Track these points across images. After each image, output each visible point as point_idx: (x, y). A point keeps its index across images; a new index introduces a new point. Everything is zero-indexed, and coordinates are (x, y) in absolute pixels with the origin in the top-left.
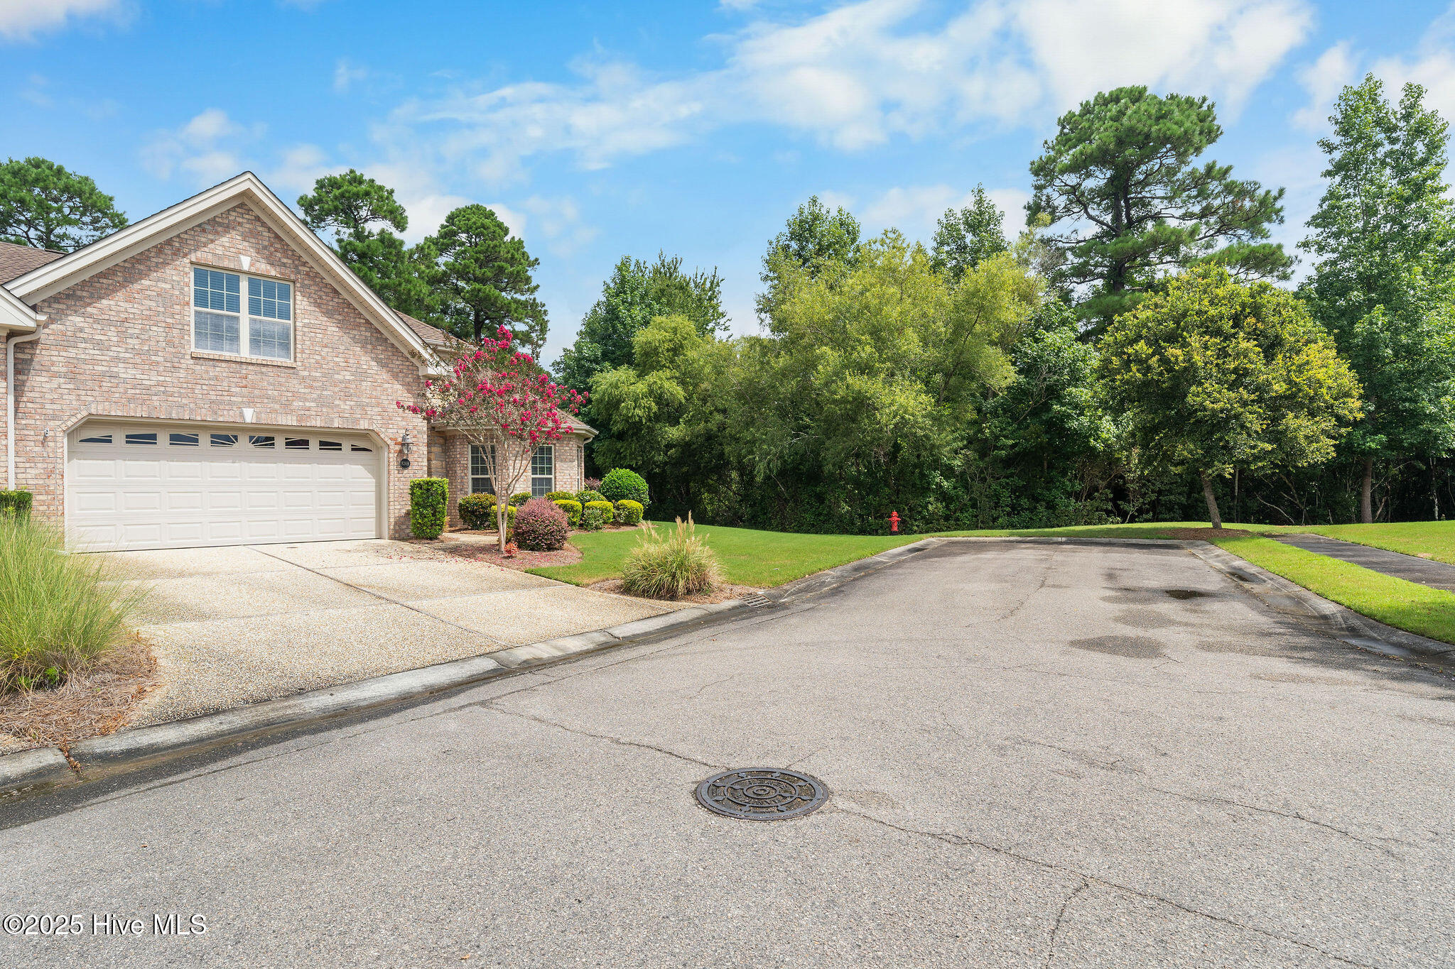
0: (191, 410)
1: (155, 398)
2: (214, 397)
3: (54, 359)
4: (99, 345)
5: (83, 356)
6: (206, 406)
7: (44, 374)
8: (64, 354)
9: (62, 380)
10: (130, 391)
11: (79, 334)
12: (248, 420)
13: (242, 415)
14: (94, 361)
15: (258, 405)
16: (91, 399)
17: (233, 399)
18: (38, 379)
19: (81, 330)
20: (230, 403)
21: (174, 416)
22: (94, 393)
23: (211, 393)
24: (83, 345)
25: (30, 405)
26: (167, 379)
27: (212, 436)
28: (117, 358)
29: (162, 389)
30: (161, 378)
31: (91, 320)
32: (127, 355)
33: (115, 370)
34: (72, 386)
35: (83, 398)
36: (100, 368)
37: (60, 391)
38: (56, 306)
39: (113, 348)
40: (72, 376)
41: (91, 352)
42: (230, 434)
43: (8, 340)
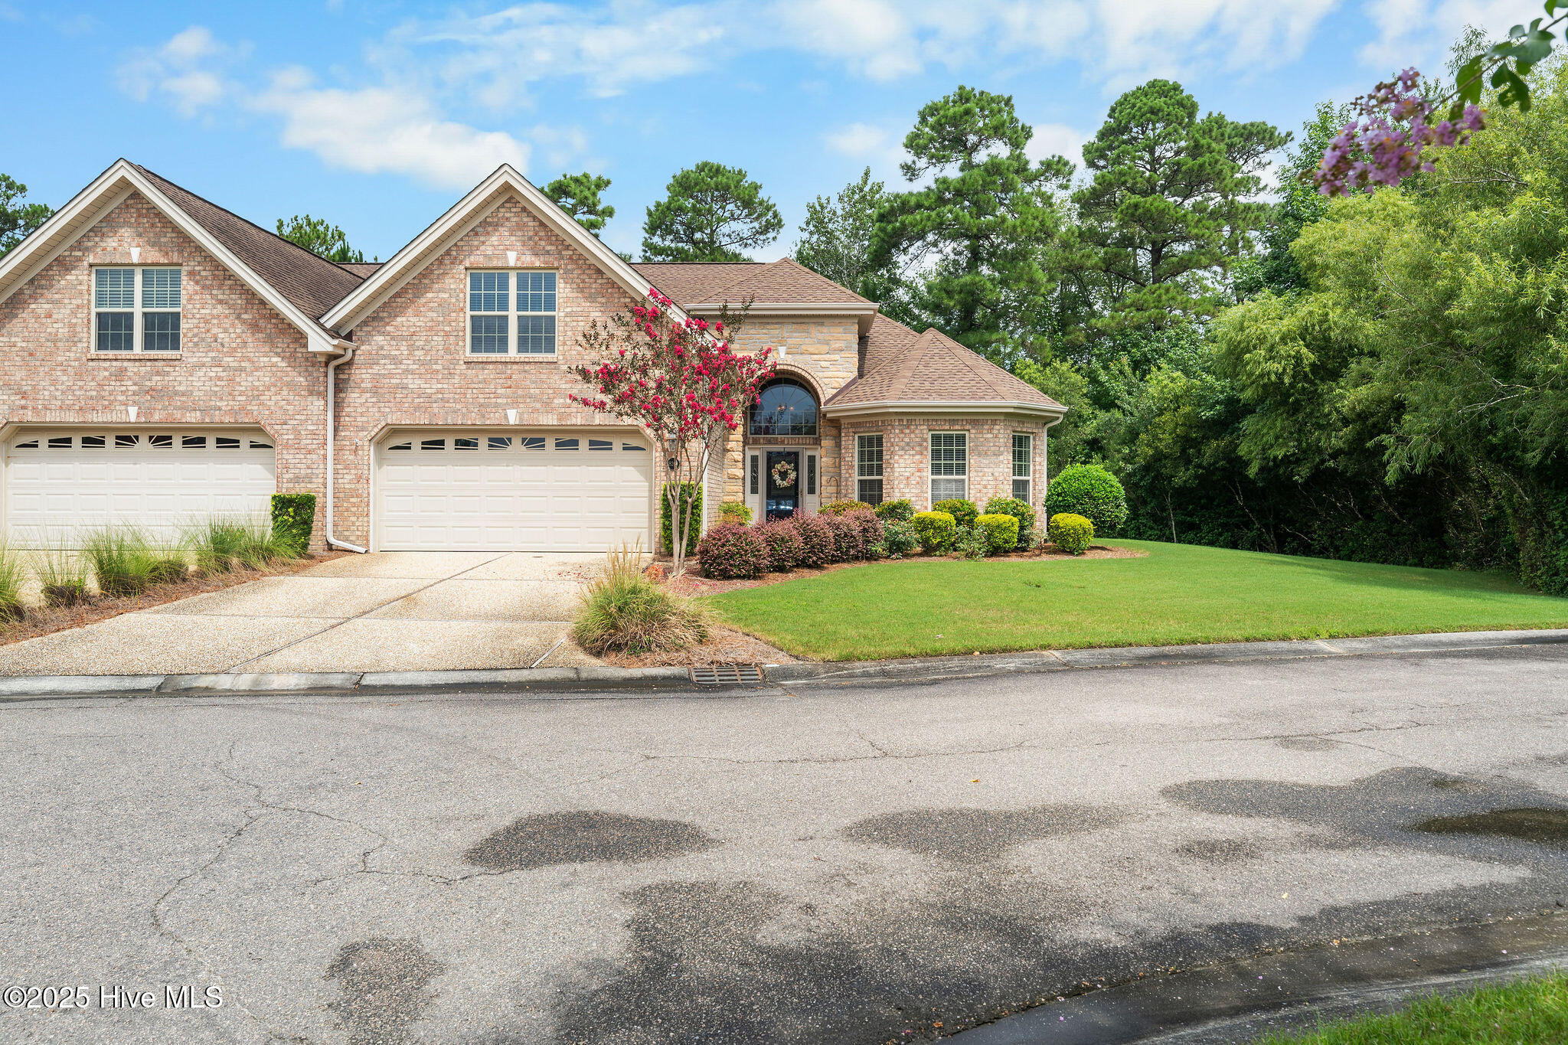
0: (464, 415)
1: (435, 405)
2: (482, 401)
3: (364, 376)
4: (396, 361)
5: (383, 372)
6: (476, 410)
7: (357, 390)
8: (370, 371)
9: (368, 395)
10: (418, 400)
11: (382, 352)
12: (512, 422)
13: (506, 417)
14: (391, 376)
15: (521, 405)
16: (388, 410)
17: (499, 401)
18: (353, 395)
19: (382, 348)
20: (496, 405)
21: (449, 421)
22: (391, 405)
23: (480, 396)
24: (383, 362)
25: (347, 419)
26: (445, 386)
27: (490, 440)
28: (407, 370)
29: (440, 396)
30: (440, 386)
31: (388, 338)
32: (415, 367)
33: (405, 381)
34: (374, 400)
35: (382, 410)
36: (394, 381)
37: (367, 405)
38: (365, 329)
39: (405, 362)
40: (375, 391)
41: (389, 367)
42: (505, 437)
43: (327, 364)
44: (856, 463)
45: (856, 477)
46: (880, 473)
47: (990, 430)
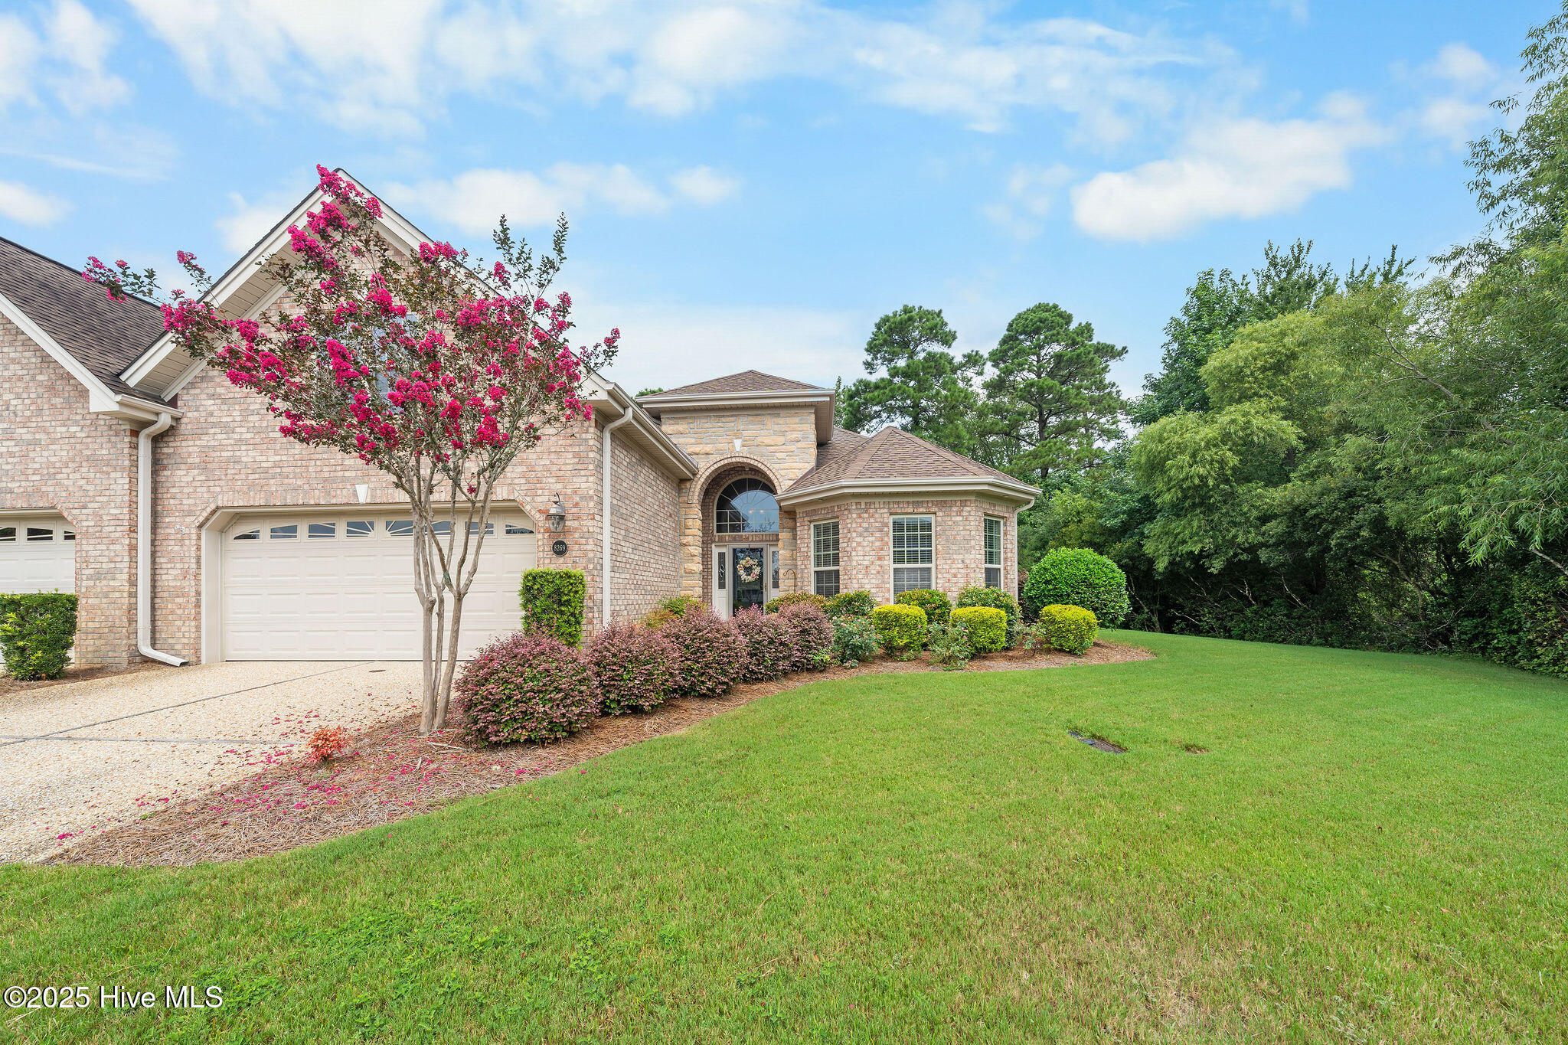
0: (306, 492)
1: (272, 482)
2: (327, 475)
3: (190, 449)
4: (227, 429)
5: (212, 443)
6: (320, 486)
7: (183, 467)
8: (198, 443)
9: (196, 472)
10: (251, 477)
11: (211, 419)
12: (362, 500)
13: (355, 494)
14: (221, 447)
15: (373, 479)
16: (218, 489)
17: (347, 474)
18: (178, 473)
19: (211, 414)
20: (344, 479)
21: (289, 502)
22: (222, 483)
23: (326, 469)
24: (212, 431)
25: (172, 502)
26: (284, 458)
27: (349, 524)
28: (240, 440)
29: (278, 470)
30: (278, 458)
31: (219, 402)
32: (249, 435)
33: (238, 454)
34: (203, 478)
35: (212, 489)
36: (225, 454)
37: (194, 484)
38: (192, 392)
39: (238, 430)
40: (204, 466)
41: (220, 437)
42: (366, 520)
43: (135, 433)
44: (812, 554)
45: (812, 568)
46: (836, 562)
47: (959, 513)
